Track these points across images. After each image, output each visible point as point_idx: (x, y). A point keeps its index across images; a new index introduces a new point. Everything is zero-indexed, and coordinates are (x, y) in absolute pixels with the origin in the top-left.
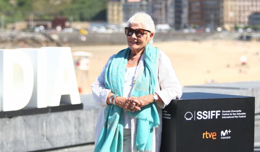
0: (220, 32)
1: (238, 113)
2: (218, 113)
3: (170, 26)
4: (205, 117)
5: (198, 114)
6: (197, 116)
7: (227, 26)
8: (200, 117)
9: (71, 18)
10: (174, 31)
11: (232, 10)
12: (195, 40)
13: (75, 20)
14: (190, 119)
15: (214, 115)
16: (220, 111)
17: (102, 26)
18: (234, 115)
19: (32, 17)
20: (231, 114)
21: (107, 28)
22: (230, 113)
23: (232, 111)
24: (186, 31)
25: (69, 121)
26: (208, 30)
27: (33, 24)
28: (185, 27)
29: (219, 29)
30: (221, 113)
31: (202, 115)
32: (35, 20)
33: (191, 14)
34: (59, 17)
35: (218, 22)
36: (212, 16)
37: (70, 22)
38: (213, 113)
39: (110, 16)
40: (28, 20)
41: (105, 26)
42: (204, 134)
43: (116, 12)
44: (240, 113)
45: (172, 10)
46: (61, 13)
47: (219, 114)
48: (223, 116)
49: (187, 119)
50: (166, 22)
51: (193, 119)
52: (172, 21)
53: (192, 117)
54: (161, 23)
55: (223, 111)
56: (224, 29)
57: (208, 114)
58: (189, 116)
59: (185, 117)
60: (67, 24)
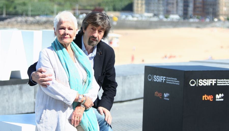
0: (216, 22)
2: (215, 81)
3: (180, 16)
4: (205, 84)
6: (198, 83)
7: (222, 18)
8: (201, 84)
9: (107, 8)
10: (182, 20)
11: (225, 6)
12: (198, 27)
13: (109, 10)
14: (194, 85)
15: (212, 82)
16: (216, 80)
17: (129, 15)
18: (226, 83)
19: (77, 7)
20: (224, 82)
21: (133, 17)
22: (223, 81)
23: (225, 80)
24: (191, 20)
26: (208, 20)
27: (78, 12)
28: (191, 17)
29: (216, 20)
30: (216, 81)
31: (203, 82)
32: (79, 10)
33: (195, 8)
34: (98, 7)
35: (215, 14)
36: (211, 10)
37: (106, 11)
38: (211, 81)
39: (135, 8)
40: (74, 9)
41: (131, 15)
42: (204, 97)
43: (140, 5)
45: (181, 4)
46: (99, 5)
47: (215, 82)
48: (218, 83)
49: (191, 85)
50: (177, 13)
51: (196, 85)
52: (181, 12)
53: (195, 84)
54: (173, 14)
55: (218, 80)
56: (219, 20)
57: (207, 82)
58: (193, 83)
59: (190, 84)
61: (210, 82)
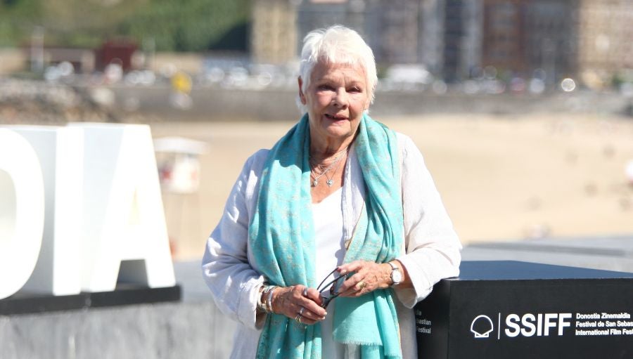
0: (571, 94)
1: (622, 320)
2: (565, 320)
3: (430, 69)
4: (528, 330)
5: (508, 323)
6: (504, 326)
7: (592, 78)
8: (513, 330)
10: (440, 87)
12: (498, 113)
13: (160, 49)
14: (486, 335)
15: (554, 325)
16: (569, 316)
17: (237, 65)
18: (610, 328)
19: (38, 37)
20: (601, 324)
21: (250, 73)
22: (598, 321)
23: (605, 315)
24: (472, 88)
25: (141, 335)
26: (536, 86)
27: (41, 58)
28: (472, 76)
29: (568, 84)
30: (573, 320)
31: (520, 323)
32: (47, 47)
33: (488, 40)
34: (117, 39)
35: (566, 64)
36: (549, 48)
37: (148, 53)
38: (551, 320)
39: (259, 39)
40: (26, 47)
41: (244, 67)
43: (276, 32)
44: (627, 320)
45: (434, 28)
46: (123, 29)
47: (568, 324)
48: (579, 329)
49: (477, 335)
50: (419, 61)
51: (493, 335)
52: (434, 57)
53: (492, 330)
54: (405, 62)
55: (579, 316)
56: (581, 86)
57: (535, 323)
58: (482, 326)
59: (472, 330)
60: (139, 59)
61: (548, 325)
